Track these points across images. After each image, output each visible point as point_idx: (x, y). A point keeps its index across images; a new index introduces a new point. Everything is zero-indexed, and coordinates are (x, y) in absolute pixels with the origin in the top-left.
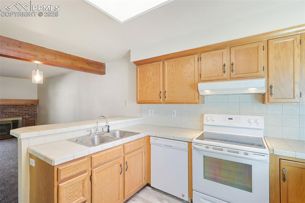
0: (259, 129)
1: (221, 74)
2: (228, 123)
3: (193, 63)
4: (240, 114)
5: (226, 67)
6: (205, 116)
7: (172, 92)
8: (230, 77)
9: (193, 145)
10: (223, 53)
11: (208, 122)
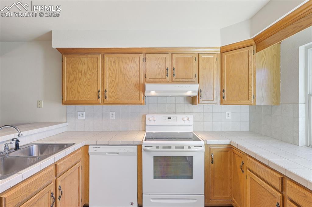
0: (190, 125)
1: (164, 77)
2: (167, 122)
3: (138, 62)
4: (175, 114)
5: (168, 70)
6: (147, 116)
7: (113, 91)
8: (171, 80)
9: (143, 147)
10: (166, 57)
11: (150, 122)
